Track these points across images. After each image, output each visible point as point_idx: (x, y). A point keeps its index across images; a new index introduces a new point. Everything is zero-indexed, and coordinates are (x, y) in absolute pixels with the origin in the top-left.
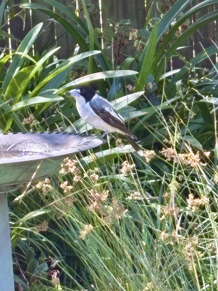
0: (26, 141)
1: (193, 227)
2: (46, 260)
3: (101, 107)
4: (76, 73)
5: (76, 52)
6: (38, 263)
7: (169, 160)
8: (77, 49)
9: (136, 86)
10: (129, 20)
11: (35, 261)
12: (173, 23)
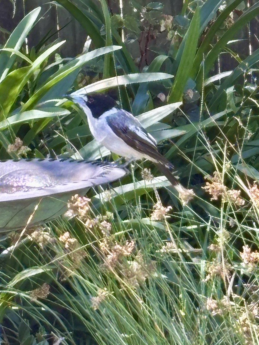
0: (19, 172)
1: (250, 291)
2: (46, 337)
3: (123, 125)
4: (87, 77)
5: (86, 47)
6: (35, 341)
7: (216, 199)
8: (88, 43)
9: (171, 95)
10: (160, 4)
11: (30, 339)
12: (222, 8)
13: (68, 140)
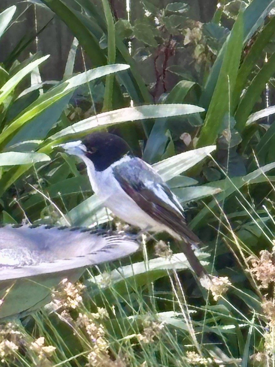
3: (137, 179)
4: (78, 110)
7: (266, 286)
10: (185, 5)
13: (49, 199)
